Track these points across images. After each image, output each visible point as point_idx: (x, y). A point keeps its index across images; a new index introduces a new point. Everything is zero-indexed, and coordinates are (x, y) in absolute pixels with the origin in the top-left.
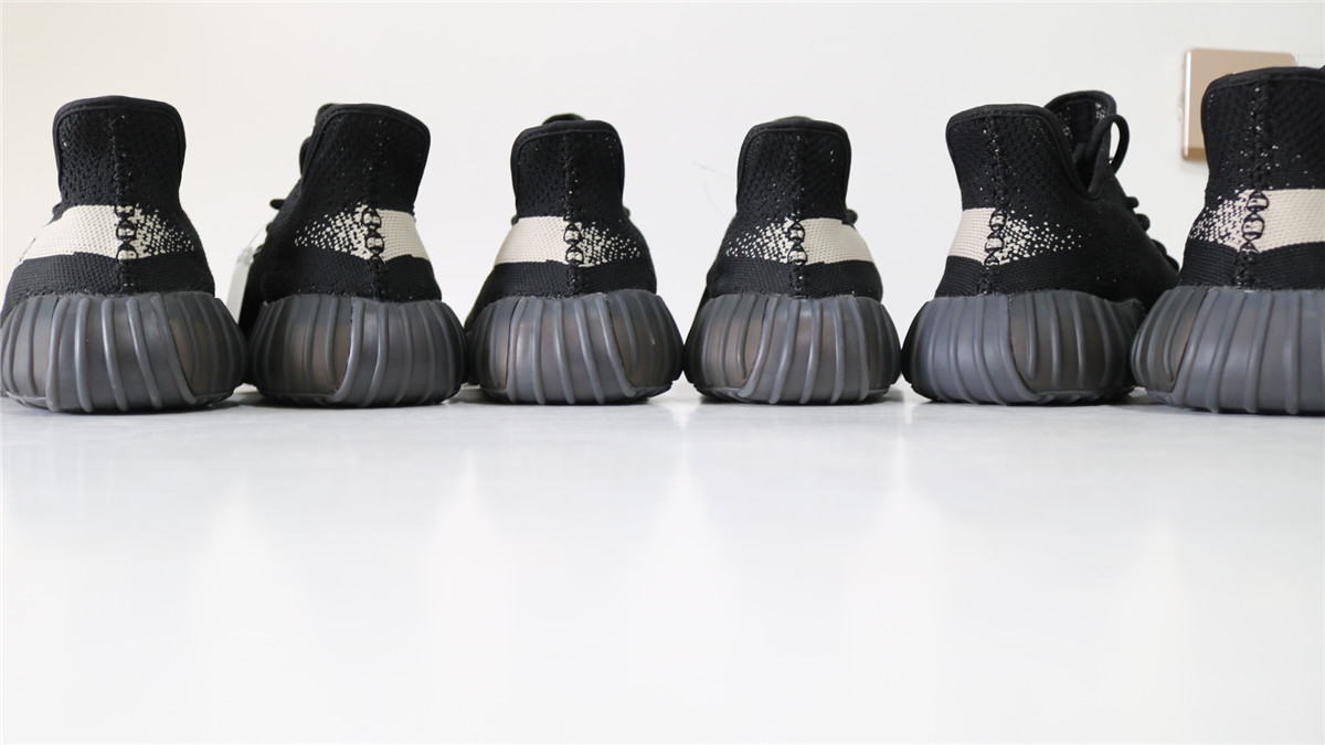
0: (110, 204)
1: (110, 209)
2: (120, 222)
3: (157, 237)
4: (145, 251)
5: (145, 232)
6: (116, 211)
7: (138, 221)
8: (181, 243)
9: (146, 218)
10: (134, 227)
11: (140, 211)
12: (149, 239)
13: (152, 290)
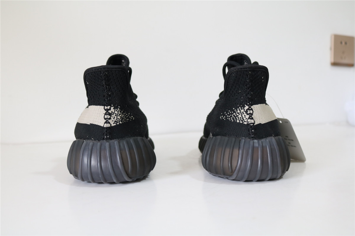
0: (103, 106)
1: (103, 107)
2: (106, 113)
3: (119, 117)
4: (114, 123)
5: (114, 116)
6: (104, 108)
7: (112, 112)
8: (128, 118)
9: (115, 110)
10: (110, 114)
11: (113, 107)
12: (115, 118)
13: (115, 138)
